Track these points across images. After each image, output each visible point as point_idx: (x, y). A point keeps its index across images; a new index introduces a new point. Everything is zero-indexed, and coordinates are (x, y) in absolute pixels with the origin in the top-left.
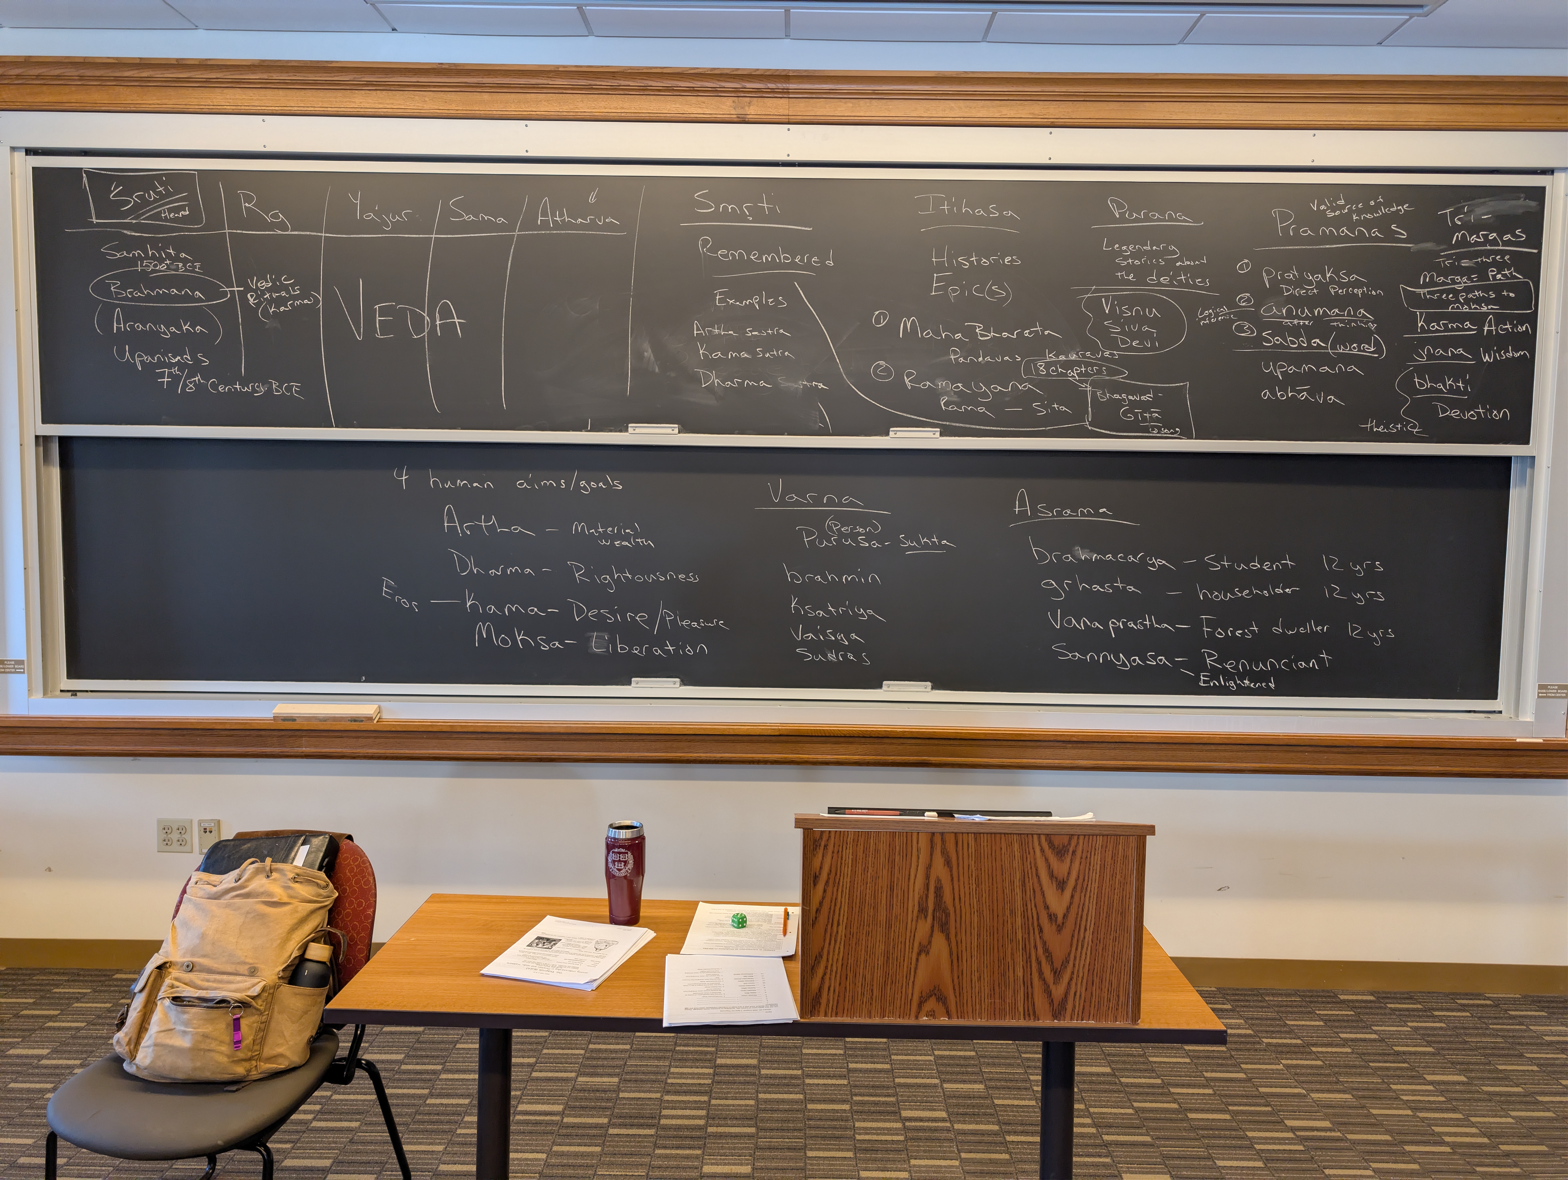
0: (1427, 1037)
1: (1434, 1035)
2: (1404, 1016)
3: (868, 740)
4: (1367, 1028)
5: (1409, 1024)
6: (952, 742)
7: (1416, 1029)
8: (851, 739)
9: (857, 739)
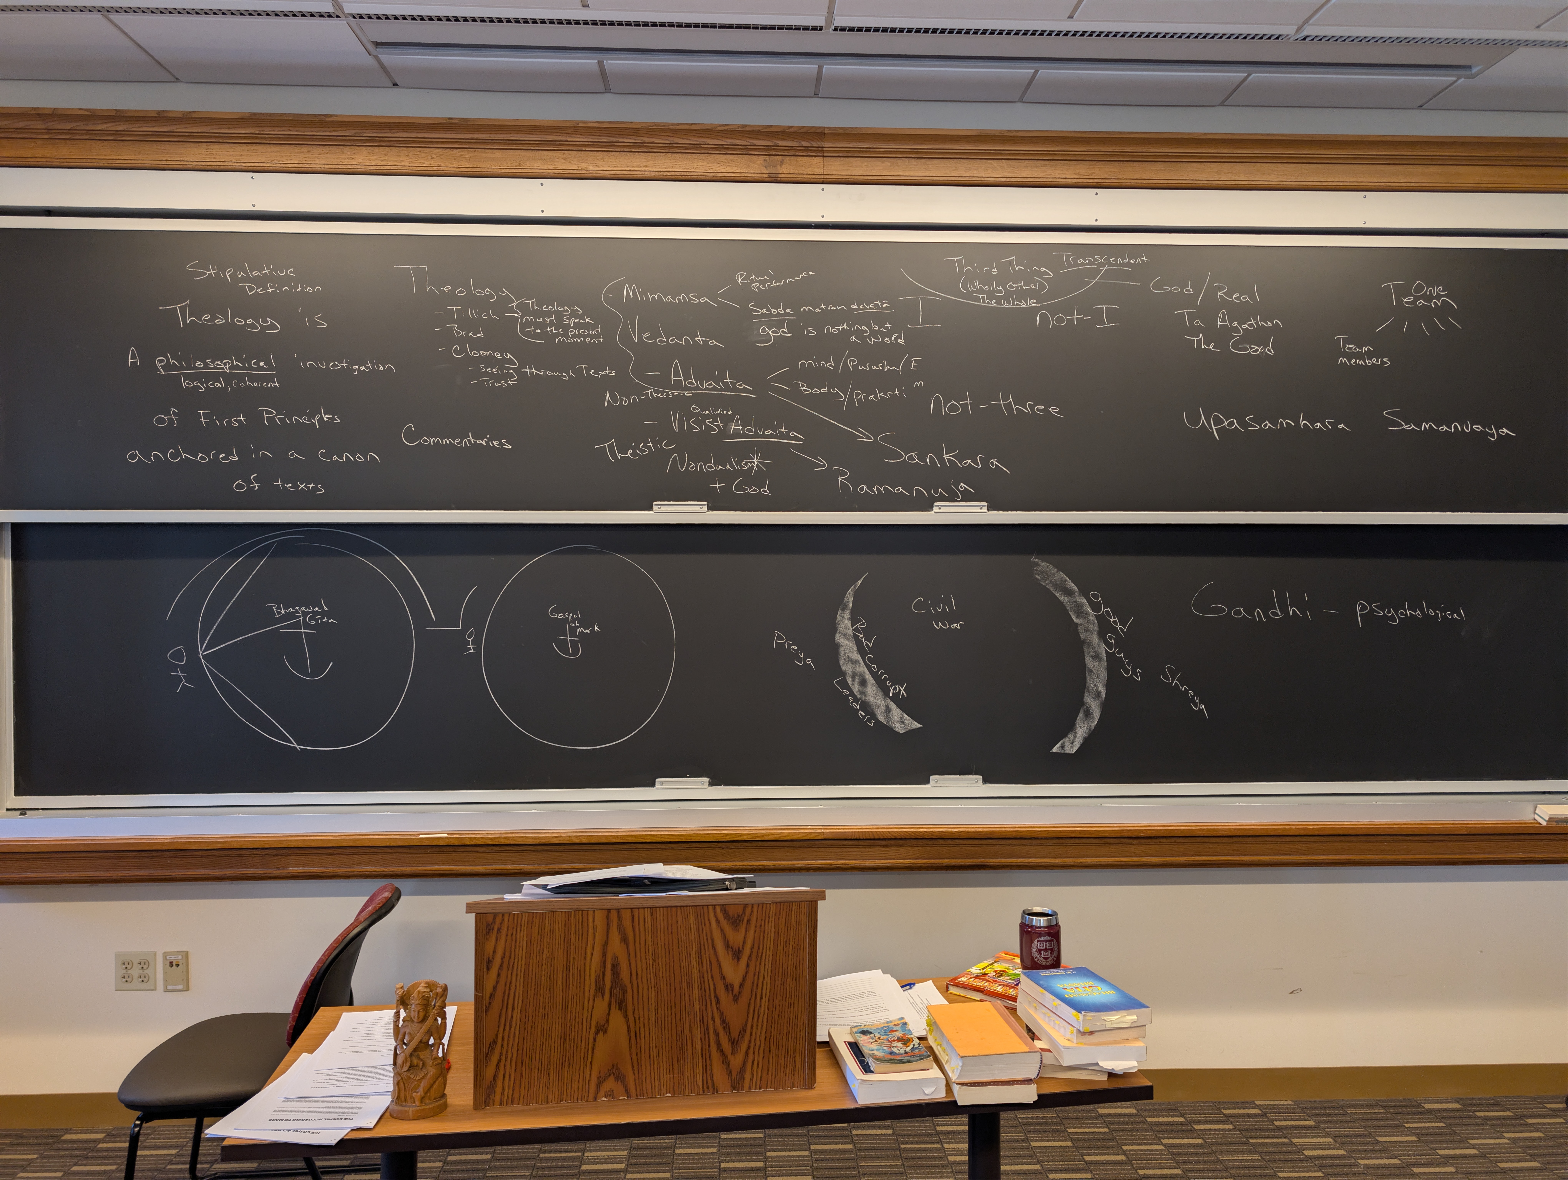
0: (1529, 1149)
1: (1535, 1147)
2: (1498, 1126)
3: (920, 842)
4: (1462, 1142)
5: (1506, 1135)
6: (1011, 842)
7: (1514, 1140)
8: (901, 842)
9: (908, 841)
